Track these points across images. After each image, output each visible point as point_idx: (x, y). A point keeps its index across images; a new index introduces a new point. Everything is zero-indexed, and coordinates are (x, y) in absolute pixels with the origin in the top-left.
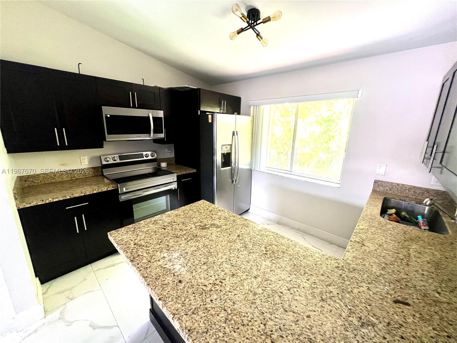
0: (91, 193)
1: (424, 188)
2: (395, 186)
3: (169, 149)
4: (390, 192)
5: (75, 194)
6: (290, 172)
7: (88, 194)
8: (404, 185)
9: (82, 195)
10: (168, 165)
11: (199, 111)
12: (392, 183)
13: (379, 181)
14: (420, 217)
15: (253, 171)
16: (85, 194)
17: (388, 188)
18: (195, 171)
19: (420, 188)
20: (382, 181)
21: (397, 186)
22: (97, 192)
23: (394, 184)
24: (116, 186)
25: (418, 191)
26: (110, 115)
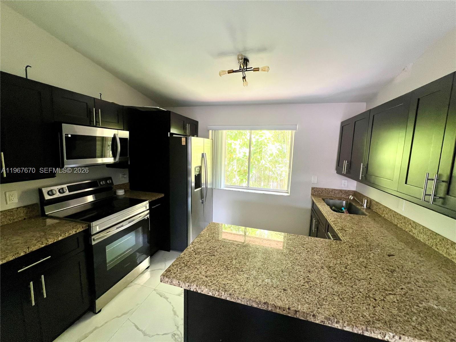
0: (55, 241)
1: (339, 189)
2: (324, 190)
3: (123, 174)
4: (322, 195)
5: (33, 247)
6: (248, 188)
7: (50, 243)
8: (328, 189)
9: (43, 246)
10: (125, 192)
11: (169, 133)
12: (322, 188)
13: (314, 188)
14: (343, 208)
15: (213, 190)
16: (46, 243)
17: (320, 192)
18: (163, 195)
19: (337, 190)
20: (316, 188)
21: (325, 190)
22: (63, 238)
23: (323, 189)
24: (87, 226)
25: (336, 192)
26: (71, 135)
